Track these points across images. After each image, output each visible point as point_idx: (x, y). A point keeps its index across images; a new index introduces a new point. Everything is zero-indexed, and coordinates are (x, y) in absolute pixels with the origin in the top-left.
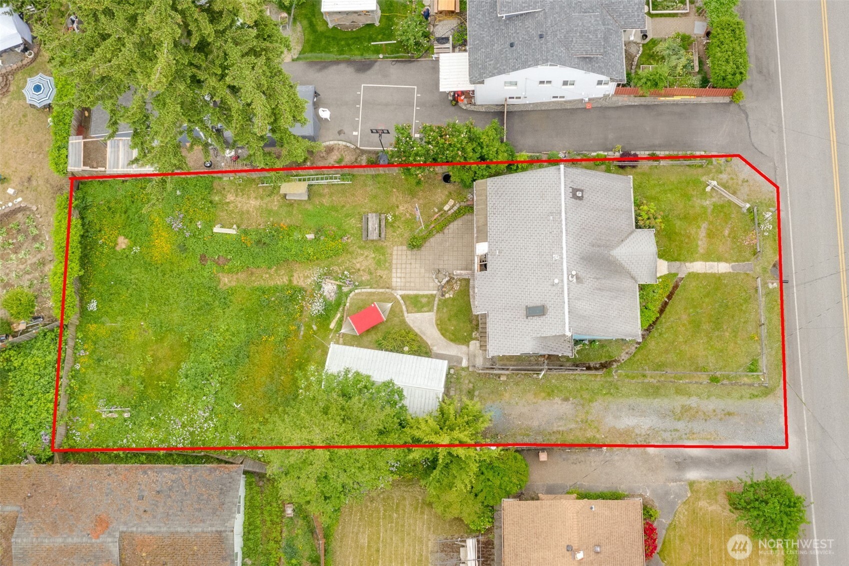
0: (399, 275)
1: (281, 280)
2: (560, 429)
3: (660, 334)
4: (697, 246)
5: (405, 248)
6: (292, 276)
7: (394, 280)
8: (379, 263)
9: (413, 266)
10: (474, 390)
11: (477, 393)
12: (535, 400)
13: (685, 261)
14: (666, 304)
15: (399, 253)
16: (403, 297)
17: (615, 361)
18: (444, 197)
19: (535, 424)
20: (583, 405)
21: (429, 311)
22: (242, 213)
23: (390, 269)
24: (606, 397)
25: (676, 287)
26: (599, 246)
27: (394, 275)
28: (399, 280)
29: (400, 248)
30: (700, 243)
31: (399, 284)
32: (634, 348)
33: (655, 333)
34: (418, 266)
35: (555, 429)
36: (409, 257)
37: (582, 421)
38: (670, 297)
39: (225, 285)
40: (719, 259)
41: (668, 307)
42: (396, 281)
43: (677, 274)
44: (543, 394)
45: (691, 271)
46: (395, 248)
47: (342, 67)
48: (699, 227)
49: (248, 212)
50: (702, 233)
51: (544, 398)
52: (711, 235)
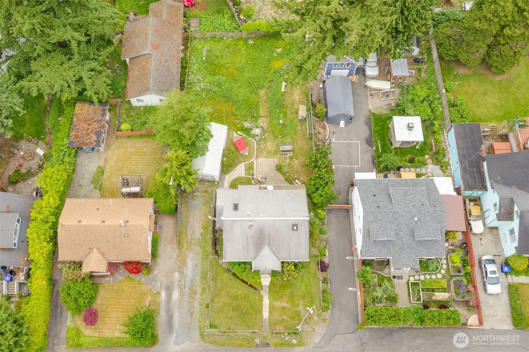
0: (264, 161)
1: (262, 112)
2: (188, 232)
3: (231, 280)
4: (277, 301)
5: (277, 163)
6: (264, 117)
7: (261, 159)
8: (269, 152)
9: (268, 167)
10: (207, 193)
11: (206, 194)
12: (202, 220)
13: (269, 294)
14: (247, 283)
15: (274, 161)
16: (253, 162)
17: (219, 257)
18: (302, 180)
19: (191, 220)
20: (198, 243)
21: (246, 174)
22: (292, 93)
23: (267, 157)
24: (202, 254)
25: (255, 289)
26: (269, 239)
27: (264, 159)
28: (261, 161)
29: (277, 161)
30: (279, 303)
31: (259, 161)
32: (225, 266)
33: (232, 277)
34: (268, 169)
35: (188, 229)
36: (272, 166)
37: (191, 242)
38: (250, 286)
39: (260, 92)
40: (270, 312)
41: (245, 284)
42: (260, 160)
43: (262, 290)
44: (204, 224)
45: (264, 297)
46: (277, 159)
47: (368, 132)
48: (287, 303)
49: (293, 96)
50: (284, 304)
51: (202, 225)
52: (283, 308)
